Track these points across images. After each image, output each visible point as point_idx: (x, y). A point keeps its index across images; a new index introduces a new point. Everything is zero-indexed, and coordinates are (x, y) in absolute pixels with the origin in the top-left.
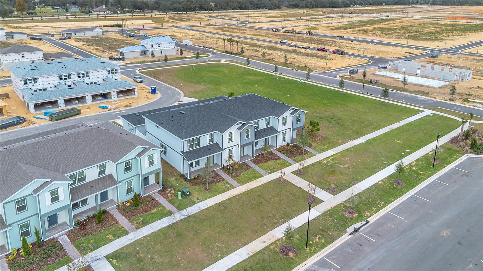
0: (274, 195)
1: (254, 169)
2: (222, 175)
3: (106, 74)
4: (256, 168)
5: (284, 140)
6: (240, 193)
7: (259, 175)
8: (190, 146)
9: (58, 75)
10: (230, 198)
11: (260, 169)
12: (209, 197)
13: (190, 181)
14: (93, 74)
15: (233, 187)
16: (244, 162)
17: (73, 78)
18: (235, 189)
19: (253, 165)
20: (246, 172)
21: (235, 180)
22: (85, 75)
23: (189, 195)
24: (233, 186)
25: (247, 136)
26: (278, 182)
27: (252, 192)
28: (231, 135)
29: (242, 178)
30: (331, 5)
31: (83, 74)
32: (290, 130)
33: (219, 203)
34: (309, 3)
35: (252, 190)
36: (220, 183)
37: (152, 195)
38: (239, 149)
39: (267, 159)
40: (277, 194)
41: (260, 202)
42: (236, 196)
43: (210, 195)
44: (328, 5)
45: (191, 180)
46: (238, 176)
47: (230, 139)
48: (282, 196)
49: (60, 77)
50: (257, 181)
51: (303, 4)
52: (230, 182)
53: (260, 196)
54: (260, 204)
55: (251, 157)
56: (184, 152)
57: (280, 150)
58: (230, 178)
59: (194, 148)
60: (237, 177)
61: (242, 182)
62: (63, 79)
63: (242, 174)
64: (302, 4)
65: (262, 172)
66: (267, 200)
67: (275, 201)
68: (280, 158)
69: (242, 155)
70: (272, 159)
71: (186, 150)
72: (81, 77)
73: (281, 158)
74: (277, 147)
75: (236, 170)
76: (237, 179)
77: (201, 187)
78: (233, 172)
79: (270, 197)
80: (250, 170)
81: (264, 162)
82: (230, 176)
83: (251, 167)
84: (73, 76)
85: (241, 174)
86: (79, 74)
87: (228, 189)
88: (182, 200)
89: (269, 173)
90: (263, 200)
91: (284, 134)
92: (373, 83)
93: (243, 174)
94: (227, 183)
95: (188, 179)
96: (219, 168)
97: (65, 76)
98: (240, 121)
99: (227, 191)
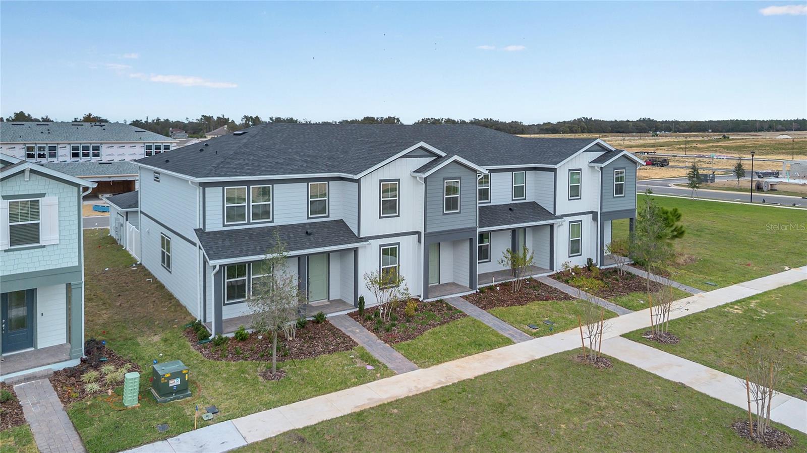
0: (567, 406)
1: (474, 321)
2: (352, 331)
3: (142, 154)
4: (487, 318)
5: (575, 248)
6: (410, 395)
7: (495, 339)
8: (232, 214)
9: (25, 144)
10: (362, 412)
11: (497, 322)
12: (269, 406)
13: (217, 344)
14: (110, 151)
15: (383, 371)
16: (441, 301)
17: (61, 156)
18: (393, 378)
19: (472, 311)
20: (445, 327)
21: (398, 349)
22: (91, 152)
23: (182, 390)
24: (386, 367)
25: (452, 204)
26: (579, 360)
27: (464, 390)
28: (390, 189)
29: (426, 345)
30: (615, 130)
31: (86, 148)
32: (595, 219)
33: (305, 428)
34: (576, 126)
35: (464, 386)
36: (335, 356)
37: (15, 387)
38: (419, 248)
39: (522, 298)
40: (582, 402)
41: (504, 435)
42: (390, 404)
43: (272, 397)
44: (610, 128)
45: (220, 342)
46: (413, 338)
47: (389, 207)
48: (610, 413)
49: (29, 149)
50: (488, 357)
51: (566, 127)
52: (376, 355)
53: (500, 409)
54: (504, 441)
55: (465, 287)
56: (209, 233)
57: (565, 278)
58: (379, 341)
59: (249, 223)
60: (409, 341)
61: (425, 359)
62: (36, 156)
63: (430, 333)
64: (563, 127)
65: (506, 330)
66: (535, 427)
67: (576, 433)
68: (567, 297)
69: (433, 283)
70: (539, 298)
71: (215, 223)
72: (81, 155)
73: (574, 298)
74: (552, 268)
75: (408, 321)
76: (408, 345)
77: (248, 365)
78: (394, 325)
79: (551, 412)
80: (461, 322)
81: (512, 305)
82: (380, 338)
83: (465, 315)
84: (60, 152)
85: (426, 333)
86: (77, 148)
87: (363, 378)
88: (136, 413)
89: (536, 335)
90: (517, 424)
91: (576, 228)
92: (765, 189)
93: (434, 333)
94: (366, 358)
95: (210, 338)
96: (346, 312)
97: (40, 149)
98: (422, 144)
99: (355, 384)
